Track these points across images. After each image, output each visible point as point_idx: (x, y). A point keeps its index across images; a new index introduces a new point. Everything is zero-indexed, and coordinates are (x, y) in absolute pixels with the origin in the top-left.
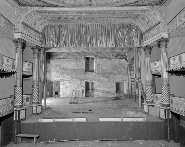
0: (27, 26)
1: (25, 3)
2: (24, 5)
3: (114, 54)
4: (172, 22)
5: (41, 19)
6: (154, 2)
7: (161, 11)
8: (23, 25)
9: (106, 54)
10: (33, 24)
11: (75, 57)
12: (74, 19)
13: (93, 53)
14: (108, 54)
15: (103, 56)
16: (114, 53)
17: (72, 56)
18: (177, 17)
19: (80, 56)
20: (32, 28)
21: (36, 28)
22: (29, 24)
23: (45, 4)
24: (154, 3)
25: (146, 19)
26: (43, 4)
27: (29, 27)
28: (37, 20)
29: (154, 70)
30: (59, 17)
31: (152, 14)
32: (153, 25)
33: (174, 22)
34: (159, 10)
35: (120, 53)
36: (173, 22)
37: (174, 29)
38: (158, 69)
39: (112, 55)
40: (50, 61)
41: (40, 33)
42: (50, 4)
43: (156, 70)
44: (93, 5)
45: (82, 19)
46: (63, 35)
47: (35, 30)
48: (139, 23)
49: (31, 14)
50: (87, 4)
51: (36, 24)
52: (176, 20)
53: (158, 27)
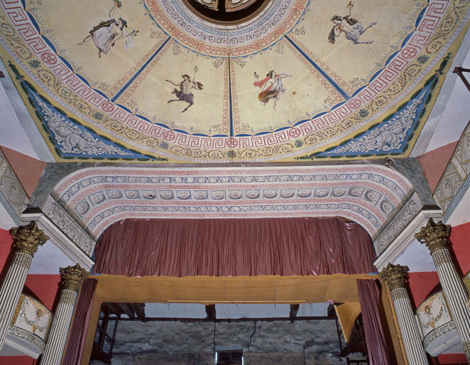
0: (63, 207)
1: (72, 150)
2: (68, 155)
3: (299, 340)
4: (444, 179)
5: (104, 198)
6: (387, 144)
7: (409, 168)
8: (54, 201)
9: (277, 340)
10: (79, 206)
11: (186, 348)
12: (189, 200)
13: (238, 338)
14: (282, 340)
15: (267, 345)
16: (298, 338)
17: (178, 345)
18: (454, 160)
19: (200, 347)
20: (76, 218)
21: (87, 220)
22: (68, 203)
23: (119, 151)
24: (389, 149)
25: (375, 196)
26: (116, 150)
27: (68, 211)
28: (92, 199)
29: (431, 329)
30: (151, 193)
31: (387, 177)
32: (396, 205)
33: (450, 177)
34: (403, 165)
35: (317, 337)
36: (447, 177)
37: (455, 194)
38: (441, 322)
39: (293, 341)
40: (112, 360)
41: (94, 239)
42: (131, 150)
43: (436, 325)
44: (238, 156)
45: (210, 199)
46: (157, 244)
47: (82, 226)
48: (359, 211)
49: (81, 180)
50: (223, 151)
51: (88, 209)
52: (455, 168)
53: (410, 206)
